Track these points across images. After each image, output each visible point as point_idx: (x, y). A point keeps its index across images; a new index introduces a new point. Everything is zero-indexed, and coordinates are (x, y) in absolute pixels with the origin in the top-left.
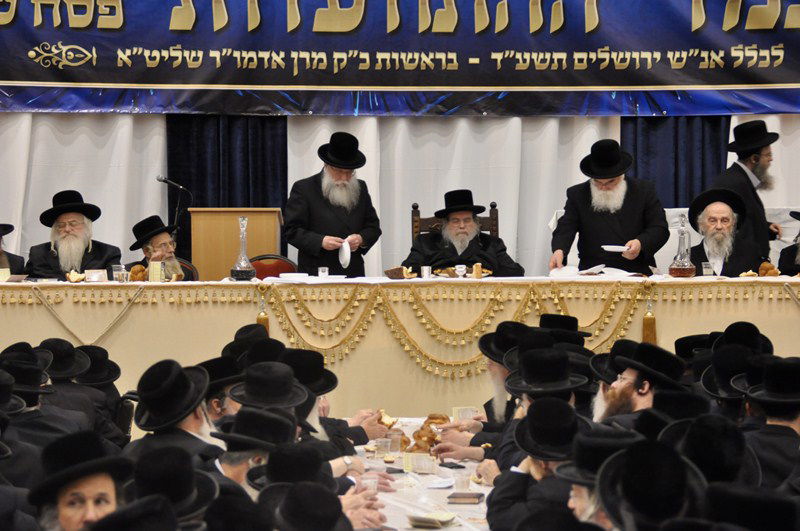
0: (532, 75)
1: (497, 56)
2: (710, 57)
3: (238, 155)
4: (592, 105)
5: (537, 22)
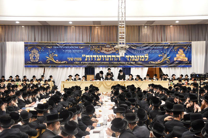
0: (115, 64)
1: (112, 62)
2: (129, 63)
3: (91, 71)
4: (120, 66)
5: (115, 60)
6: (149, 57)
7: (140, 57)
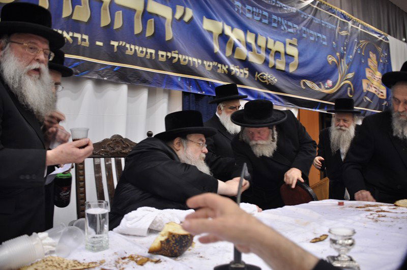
0: (134, 59)
1: (115, 44)
2: (222, 68)
4: (168, 83)
5: (138, 29)
6: (303, 59)
7: (269, 46)
